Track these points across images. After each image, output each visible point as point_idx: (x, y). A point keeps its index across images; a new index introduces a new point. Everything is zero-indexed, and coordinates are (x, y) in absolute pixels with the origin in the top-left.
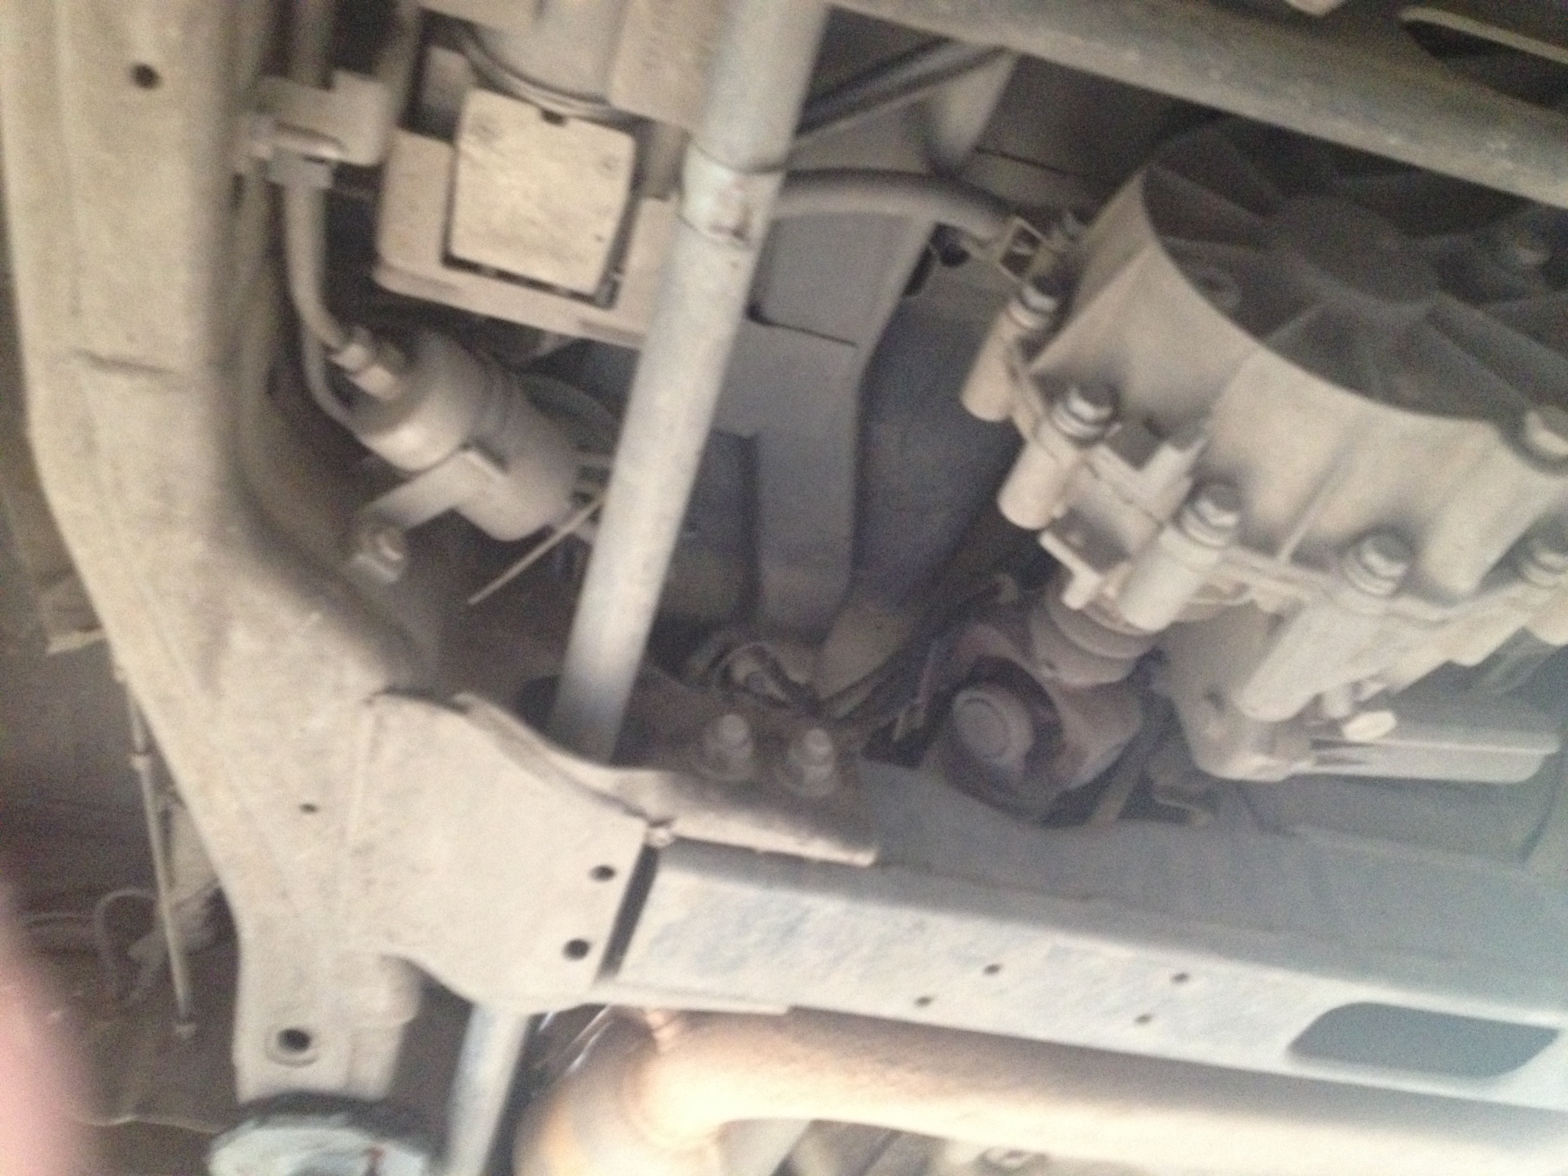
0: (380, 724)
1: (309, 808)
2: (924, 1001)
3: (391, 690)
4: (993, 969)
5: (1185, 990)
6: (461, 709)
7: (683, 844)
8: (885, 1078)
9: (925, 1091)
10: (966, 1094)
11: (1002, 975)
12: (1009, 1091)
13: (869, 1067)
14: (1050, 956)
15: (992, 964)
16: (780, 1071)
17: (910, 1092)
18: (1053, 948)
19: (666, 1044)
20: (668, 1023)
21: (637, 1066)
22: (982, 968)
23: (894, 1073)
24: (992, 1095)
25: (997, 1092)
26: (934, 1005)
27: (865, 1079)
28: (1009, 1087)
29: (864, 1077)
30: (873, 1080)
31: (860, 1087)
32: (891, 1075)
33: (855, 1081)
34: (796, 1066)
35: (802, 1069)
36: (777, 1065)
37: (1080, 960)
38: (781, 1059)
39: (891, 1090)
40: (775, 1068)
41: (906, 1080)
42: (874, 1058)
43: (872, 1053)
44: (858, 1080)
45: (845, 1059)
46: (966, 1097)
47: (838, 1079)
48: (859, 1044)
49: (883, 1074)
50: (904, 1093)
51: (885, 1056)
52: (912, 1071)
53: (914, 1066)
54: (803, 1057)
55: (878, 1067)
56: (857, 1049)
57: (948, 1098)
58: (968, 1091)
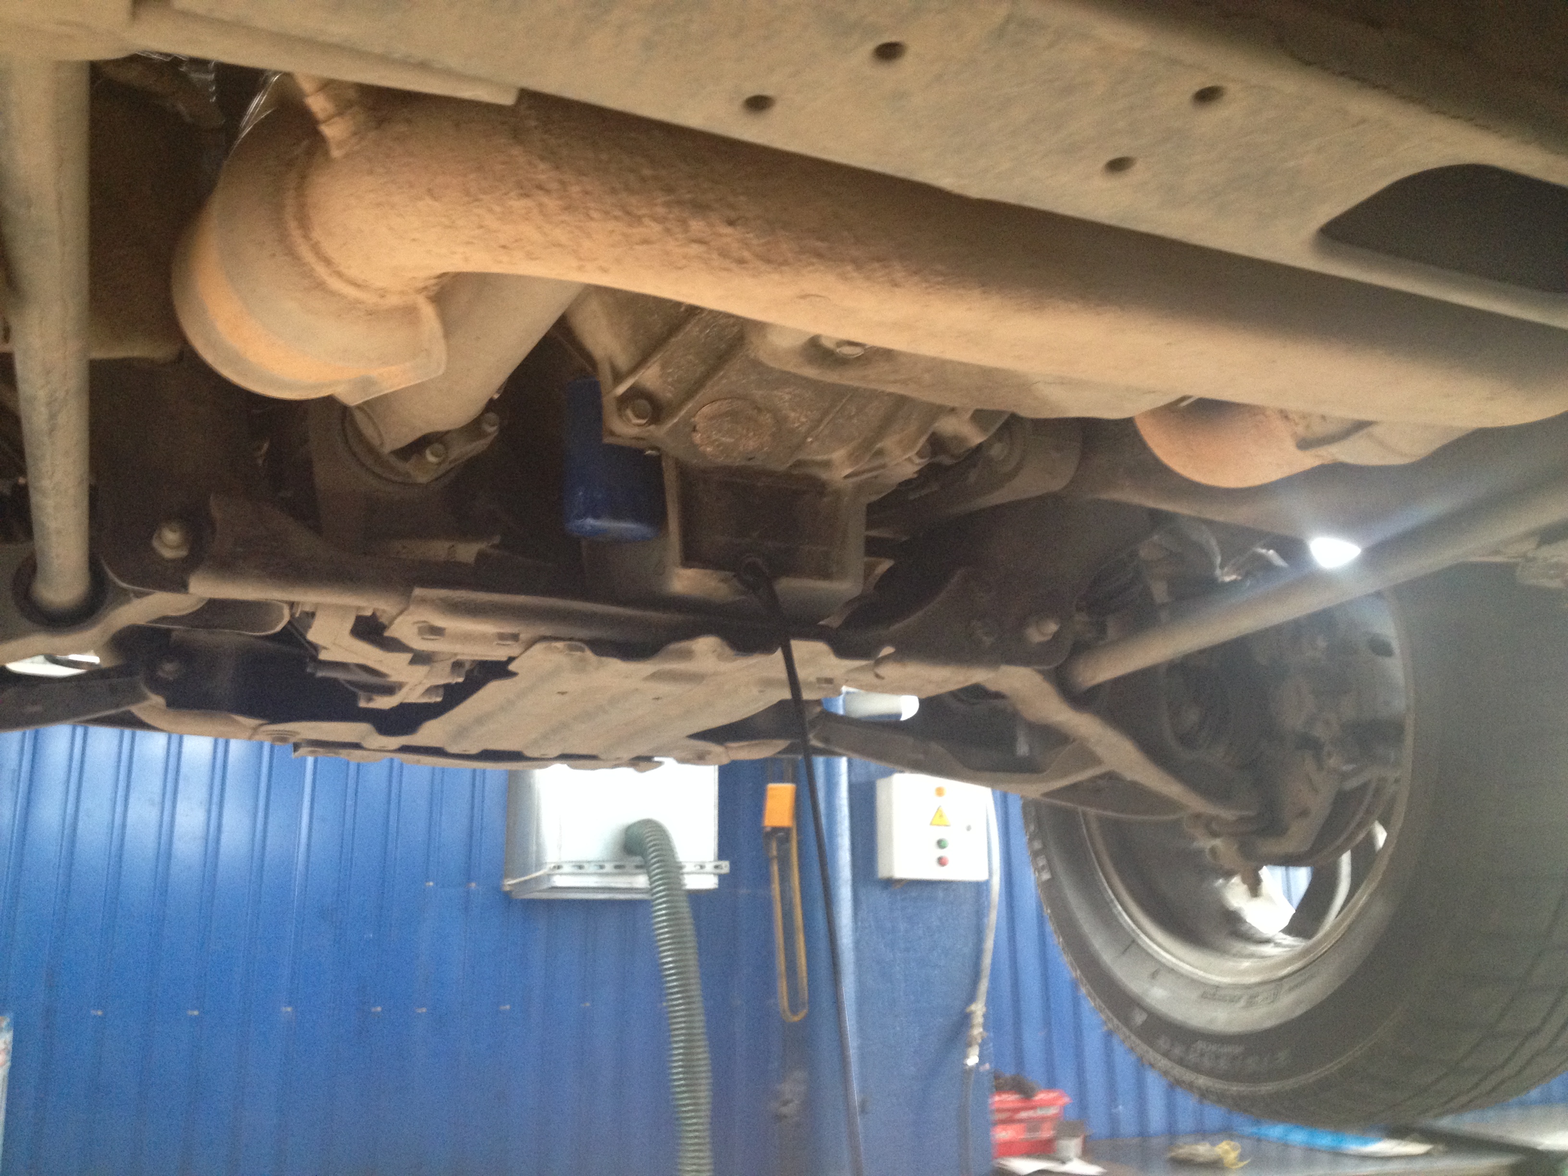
2: (758, 103)
4: (889, 51)
5: (1210, 117)
8: (686, 230)
9: (746, 254)
10: (813, 264)
11: (906, 65)
12: (876, 265)
13: (661, 210)
14: (1000, 33)
15: (893, 39)
16: (518, 204)
17: (724, 253)
18: (1009, 19)
19: (340, 144)
20: (340, 114)
21: (303, 177)
22: (871, 46)
23: (702, 223)
24: (849, 268)
25: (858, 264)
26: (776, 112)
27: (653, 229)
28: (878, 260)
29: (653, 224)
30: (668, 231)
31: (645, 241)
32: (697, 226)
33: (638, 232)
34: (545, 200)
35: (552, 203)
36: (512, 194)
37: (1051, 46)
38: (519, 185)
39: (695, 249)
40: (510, 199)
41: (721, 235)
42: (671, 197)
43: (670, 190)
44: (641, 230)
45: (624, 195)
46: (811, 268)
47: (611, 225)
48: (647, 172)
49: (683, 222)
50: (715, 256)
51: (688, 196)
52: (731, 223)
53: (733, 215)
54: (554, 186)
55: (676, 211)
56: (643, 180)
57: (783, 268)
58: (815, 260)
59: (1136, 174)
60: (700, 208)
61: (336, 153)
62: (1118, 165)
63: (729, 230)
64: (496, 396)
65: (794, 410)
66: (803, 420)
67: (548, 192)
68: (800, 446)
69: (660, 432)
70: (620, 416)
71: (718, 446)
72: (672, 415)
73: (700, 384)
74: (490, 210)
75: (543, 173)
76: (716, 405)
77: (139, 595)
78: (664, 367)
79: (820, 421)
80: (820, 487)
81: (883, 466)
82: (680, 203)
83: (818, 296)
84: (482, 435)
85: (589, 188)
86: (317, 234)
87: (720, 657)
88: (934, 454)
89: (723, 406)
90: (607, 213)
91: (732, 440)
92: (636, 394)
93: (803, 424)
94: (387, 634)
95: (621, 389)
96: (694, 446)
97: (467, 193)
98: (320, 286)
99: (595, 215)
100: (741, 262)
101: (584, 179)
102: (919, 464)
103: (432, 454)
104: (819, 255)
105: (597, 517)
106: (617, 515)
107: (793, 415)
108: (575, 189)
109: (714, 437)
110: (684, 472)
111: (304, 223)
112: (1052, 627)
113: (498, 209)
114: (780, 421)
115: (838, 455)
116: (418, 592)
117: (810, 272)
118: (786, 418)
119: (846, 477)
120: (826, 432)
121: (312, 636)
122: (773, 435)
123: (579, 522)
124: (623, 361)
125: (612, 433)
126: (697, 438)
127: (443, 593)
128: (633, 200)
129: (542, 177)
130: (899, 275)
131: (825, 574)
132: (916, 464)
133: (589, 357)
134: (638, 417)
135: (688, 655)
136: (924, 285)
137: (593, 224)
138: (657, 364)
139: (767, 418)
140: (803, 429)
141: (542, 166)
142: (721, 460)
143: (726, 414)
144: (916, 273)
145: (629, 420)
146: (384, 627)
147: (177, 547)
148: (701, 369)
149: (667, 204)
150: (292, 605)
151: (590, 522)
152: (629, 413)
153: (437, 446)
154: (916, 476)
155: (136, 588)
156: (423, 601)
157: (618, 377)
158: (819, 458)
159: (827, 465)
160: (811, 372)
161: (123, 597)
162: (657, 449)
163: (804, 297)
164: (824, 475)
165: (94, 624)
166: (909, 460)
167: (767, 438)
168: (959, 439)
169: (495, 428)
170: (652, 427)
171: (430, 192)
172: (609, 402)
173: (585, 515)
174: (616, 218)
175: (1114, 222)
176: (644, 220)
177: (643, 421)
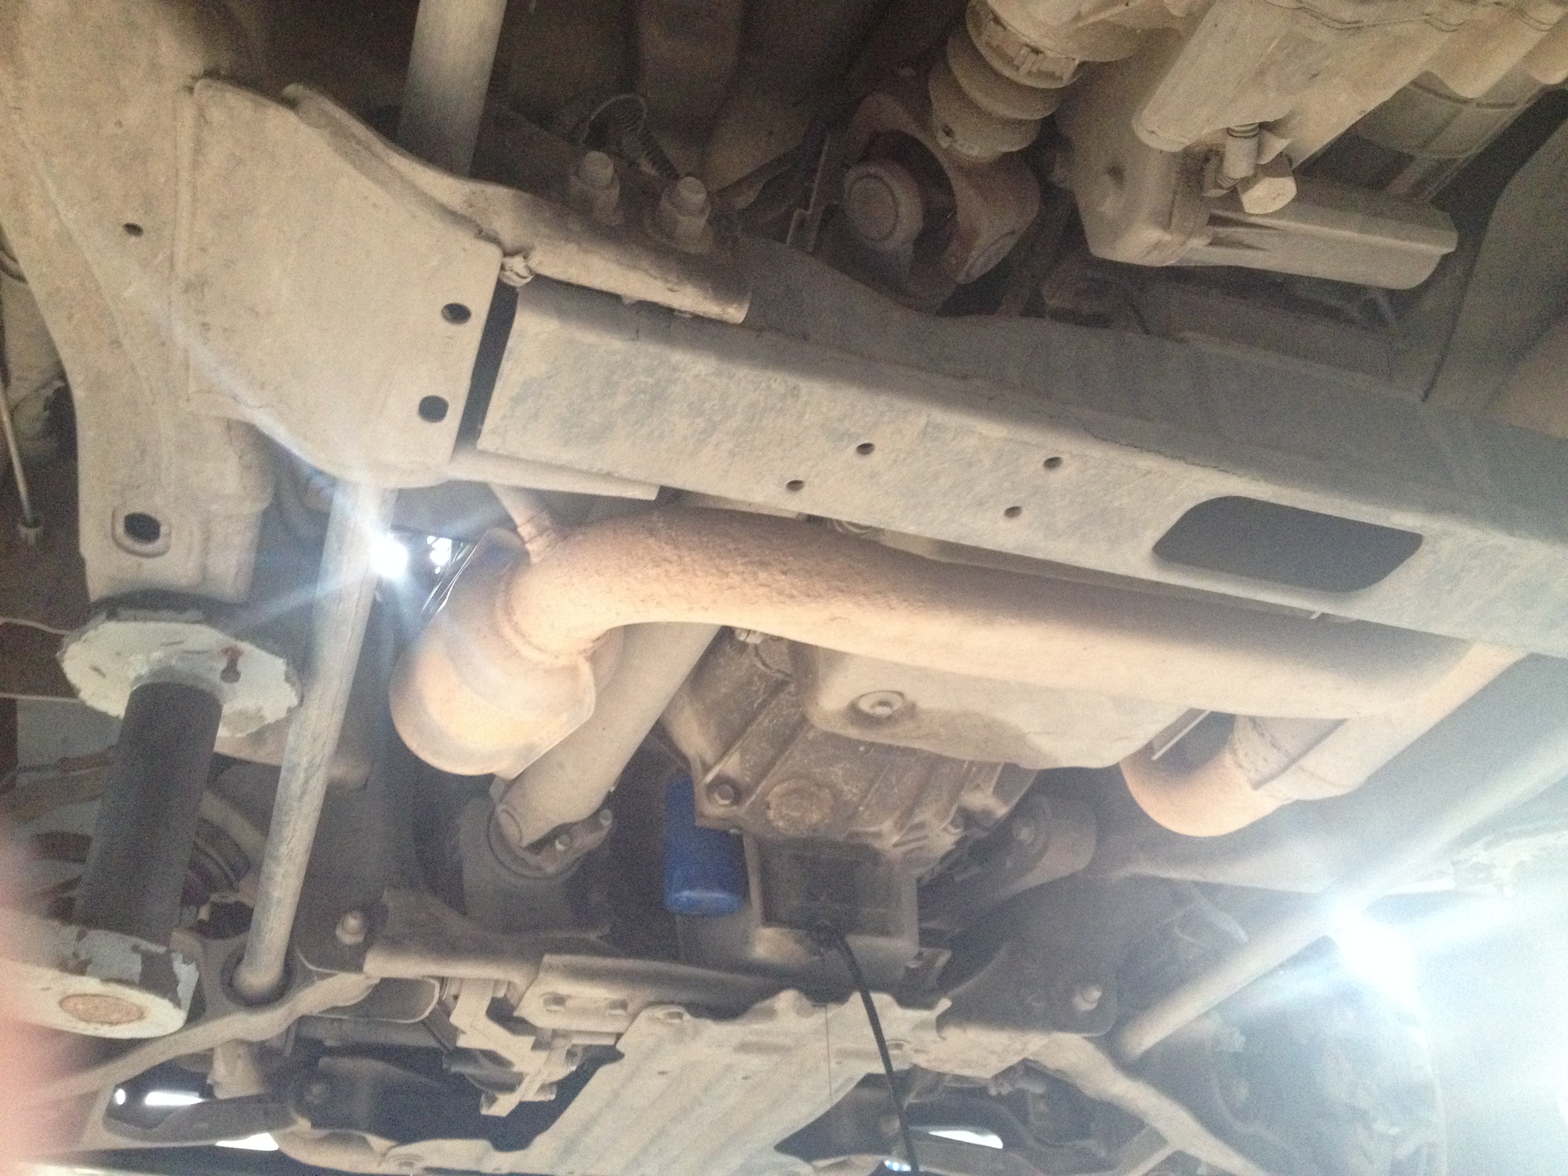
0: (201, 116)
1: (133, 229)
2: (795, 485)
3: (211, 73)
4: (865, 449)
5: (1057, 476)
6: (292, 104)
7: (540, 281)
8: (756, 578)
9: (795, 592)
10: (836, 596)
11: (875, 456)
12: (878, 596)
13: (741, 568)
14: (924, 433)
15: (866, 442)
16: (652, 572)
17: (780, 593)
18: (927, 425)
19: (538, 554)
20: (540, 534)
21: (509, 584)
22: (855, 446)
23: (766, 574)
24: (861, 598)
25: (866, 595)
26: (806, 490)
27: (736, 579)
28: (878, 592)
29: (736, 577)
30: (745, 580)
31: (731, 588)
32: (763, 576)
33: (727, 581)
34: (668, 567)
35: (673, 569)
36: (649, 566)
37: (954, 439)
38: (653, 560)
39: (762, 590)
40: (647, 569)
41: (778, 581)
42: (746, 559)
43: (745, 555)
44: (729, 580)
45: (717, 560)
46: (836, 599)
47: (710, 579)
48: (731, 546)
49: (755, 574)
50: (774, 594)
51: (758, 558)
52: (784, 573)
53: (786, 568)
54: (675, 558)
55: (750, 568)
56: (730, 551)
57: (818, 600)
58: (838, 594)
59: (1025, 516)
60: (764, 565)
61: (534, 559)
62: (1013, 512)
63: (783, 577)
64: (612, 789)
65: (847, 784)
66: (854, 791)
67: (670, 562)
68: (853, 816)
69: (741, 811)
70: (709, 799)
71: (788, 820)
72: (749, 795)
73: (772, 764)
74: (635, 578)
75: (669, 552)
76: (785, 785)
77: (323, 977)
78: (742, 755)
79: (867, 791)
80: (875, 857)
81: (926, 837)
82: (751, 563)
83: (842, 618)
84: (599, 827)
85: (696, 558)
86: (518, 617)
87: (800, 1012)
88: (967, 827)
89: (791, 785)
90: (707, 572)
91: (799, 814)
92: (721, 781)
93: (855, 795)
94: (516, 1014)
95: (710, 777)
96: (769, 822)
97: (620, 569)
98: (516, 653)
99: (700, 573)
100: (792, 596)
101: (694, 553)
102: (956, 834)
103: (560, 843)
104: (842, 591)
105: (692, 888)
106: (708, 887)
107: (846, 788)
108: (687, 559)
109: (784, 812)
110: (761, 845)
111: (508, 611)
112: (1096, 994)
113: (639, 576)
114: (837, 795)
115: (887, 826)
116: (547, 959)
117: (836, 601)
118: (841, 792)
119: (896, 845)
120: (874, 801)
121: (454, 1020)
122: (832, 808)
123: (677, 895)
124: (709, 757)
125: (702, 815)
126: (771, 814)
127: (567, 959)
128: (723, 563)
129: (667, 554)
130: (894, 603)
131: (884, 932)
132: (953, 834)
133: (684, 758)
134: (723, 798)
135: (771, 1014)
136: (910, 608)
137: (697, 579)
138: (737, 753)
139: (826, 794)
140: (855, 799)
141: (667, 548)
142: (791, 833)
143: (794, 791)
144: (905, 601)
145: (716, 802)
146: (513, 1008)
147: (355, 934)
148: (772, 752)
149: (744, 564)
150: (443, 981)
151: (686, 893)
152: (716, 796)
153: (564, 837)
154: (954, 847)
155: (320, 970)
156: (551, 968)
157: (707, 769)
158: (872, 829)
159: (878, 835)
160: (853, 733)
161: (309, 979)
162: (739, 828)
163: (833, 619)
164: (877, 844)
165: (281, 1005)
166: (945, 829)
167: (827, 811)
168: (987, 813)
169: (610, 822)
170: (735, 808)
171: (597, 572)
172: (700, 789)
173: (682, 888)
174: (713, 575)
175: (1018, 552)
176: (730, 574)
177: (726, 802)
